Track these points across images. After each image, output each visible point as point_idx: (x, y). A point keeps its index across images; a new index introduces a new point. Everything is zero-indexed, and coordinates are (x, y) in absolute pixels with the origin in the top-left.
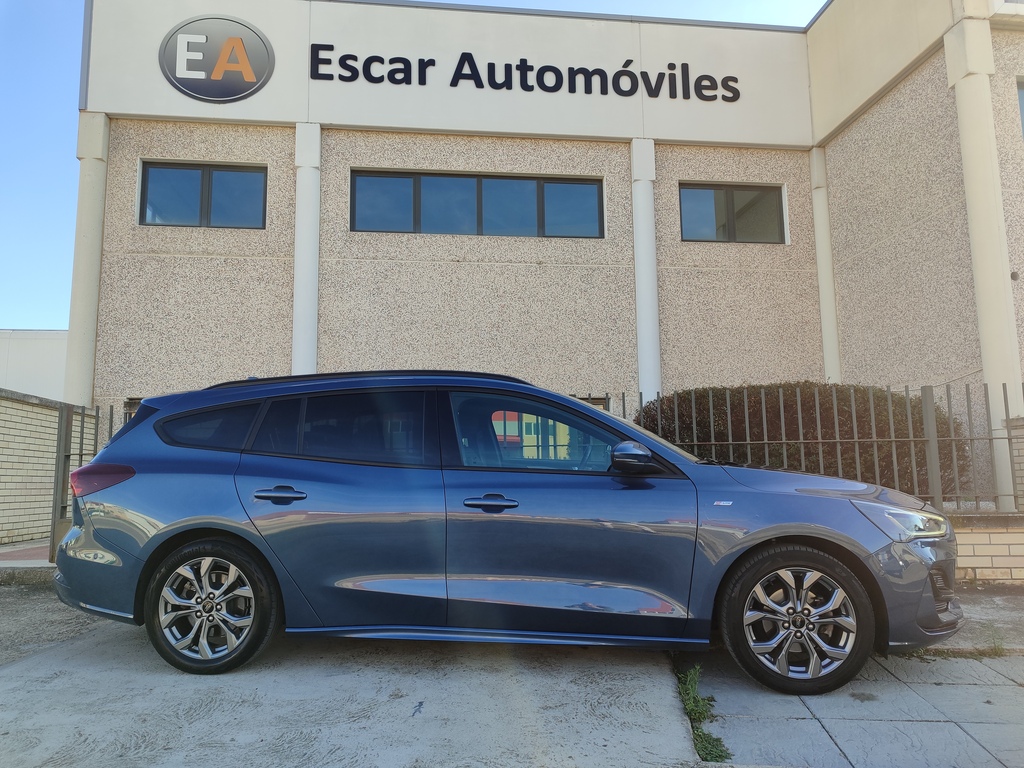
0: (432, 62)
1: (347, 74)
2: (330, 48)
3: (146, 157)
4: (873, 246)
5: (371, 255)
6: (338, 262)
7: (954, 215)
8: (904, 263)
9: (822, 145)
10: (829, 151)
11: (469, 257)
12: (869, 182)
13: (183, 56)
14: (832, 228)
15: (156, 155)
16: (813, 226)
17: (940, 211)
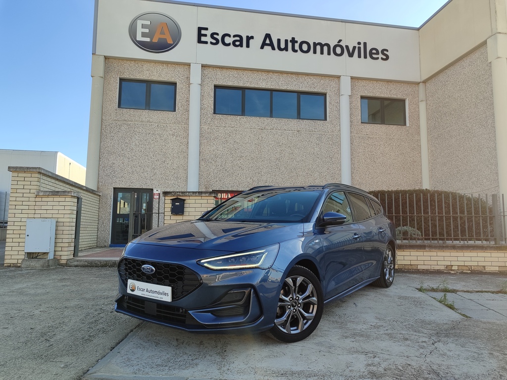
0: (252, 37)
1: (214, 41)
2: (206, 29)
3: (122, 76)
4: (448, 129)
5: (223, 125)
6: (208, 128)
7: (488, 118)
8: (463, 137)
9: (425, 82)
10: (428, 85)
11: (267, 127)
12: (447, 100)
13: (140, 30)
14: (428, 119)
15: (126, 76)
16: (419, 118)
17: (481, 116)
